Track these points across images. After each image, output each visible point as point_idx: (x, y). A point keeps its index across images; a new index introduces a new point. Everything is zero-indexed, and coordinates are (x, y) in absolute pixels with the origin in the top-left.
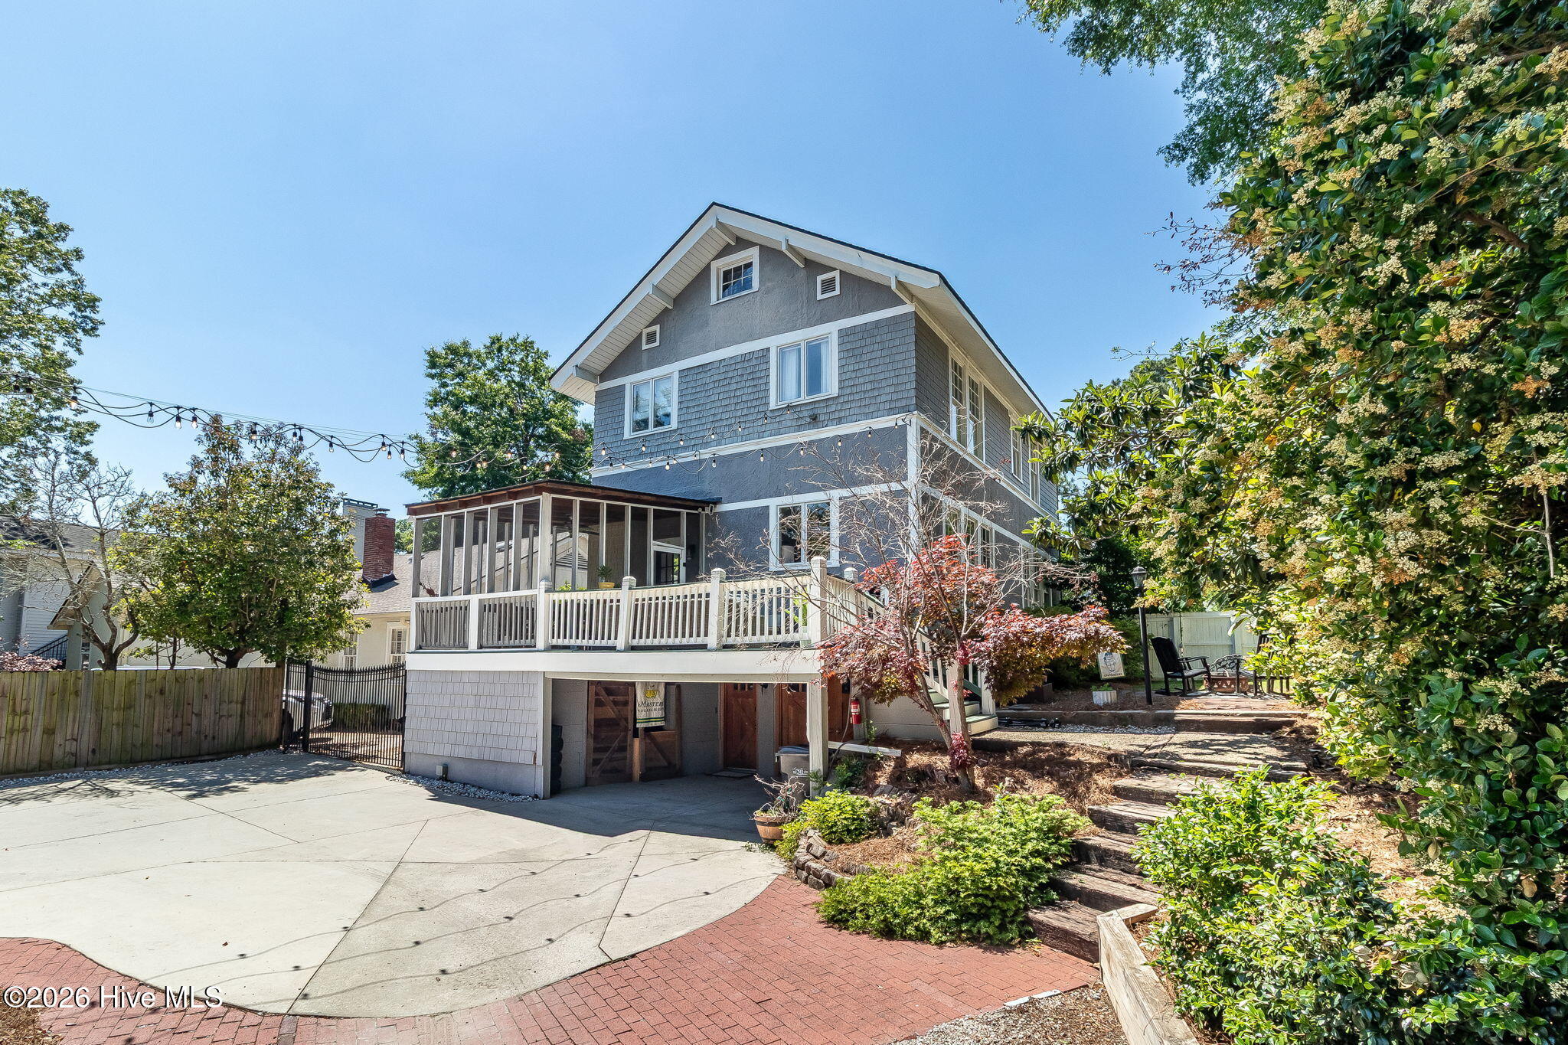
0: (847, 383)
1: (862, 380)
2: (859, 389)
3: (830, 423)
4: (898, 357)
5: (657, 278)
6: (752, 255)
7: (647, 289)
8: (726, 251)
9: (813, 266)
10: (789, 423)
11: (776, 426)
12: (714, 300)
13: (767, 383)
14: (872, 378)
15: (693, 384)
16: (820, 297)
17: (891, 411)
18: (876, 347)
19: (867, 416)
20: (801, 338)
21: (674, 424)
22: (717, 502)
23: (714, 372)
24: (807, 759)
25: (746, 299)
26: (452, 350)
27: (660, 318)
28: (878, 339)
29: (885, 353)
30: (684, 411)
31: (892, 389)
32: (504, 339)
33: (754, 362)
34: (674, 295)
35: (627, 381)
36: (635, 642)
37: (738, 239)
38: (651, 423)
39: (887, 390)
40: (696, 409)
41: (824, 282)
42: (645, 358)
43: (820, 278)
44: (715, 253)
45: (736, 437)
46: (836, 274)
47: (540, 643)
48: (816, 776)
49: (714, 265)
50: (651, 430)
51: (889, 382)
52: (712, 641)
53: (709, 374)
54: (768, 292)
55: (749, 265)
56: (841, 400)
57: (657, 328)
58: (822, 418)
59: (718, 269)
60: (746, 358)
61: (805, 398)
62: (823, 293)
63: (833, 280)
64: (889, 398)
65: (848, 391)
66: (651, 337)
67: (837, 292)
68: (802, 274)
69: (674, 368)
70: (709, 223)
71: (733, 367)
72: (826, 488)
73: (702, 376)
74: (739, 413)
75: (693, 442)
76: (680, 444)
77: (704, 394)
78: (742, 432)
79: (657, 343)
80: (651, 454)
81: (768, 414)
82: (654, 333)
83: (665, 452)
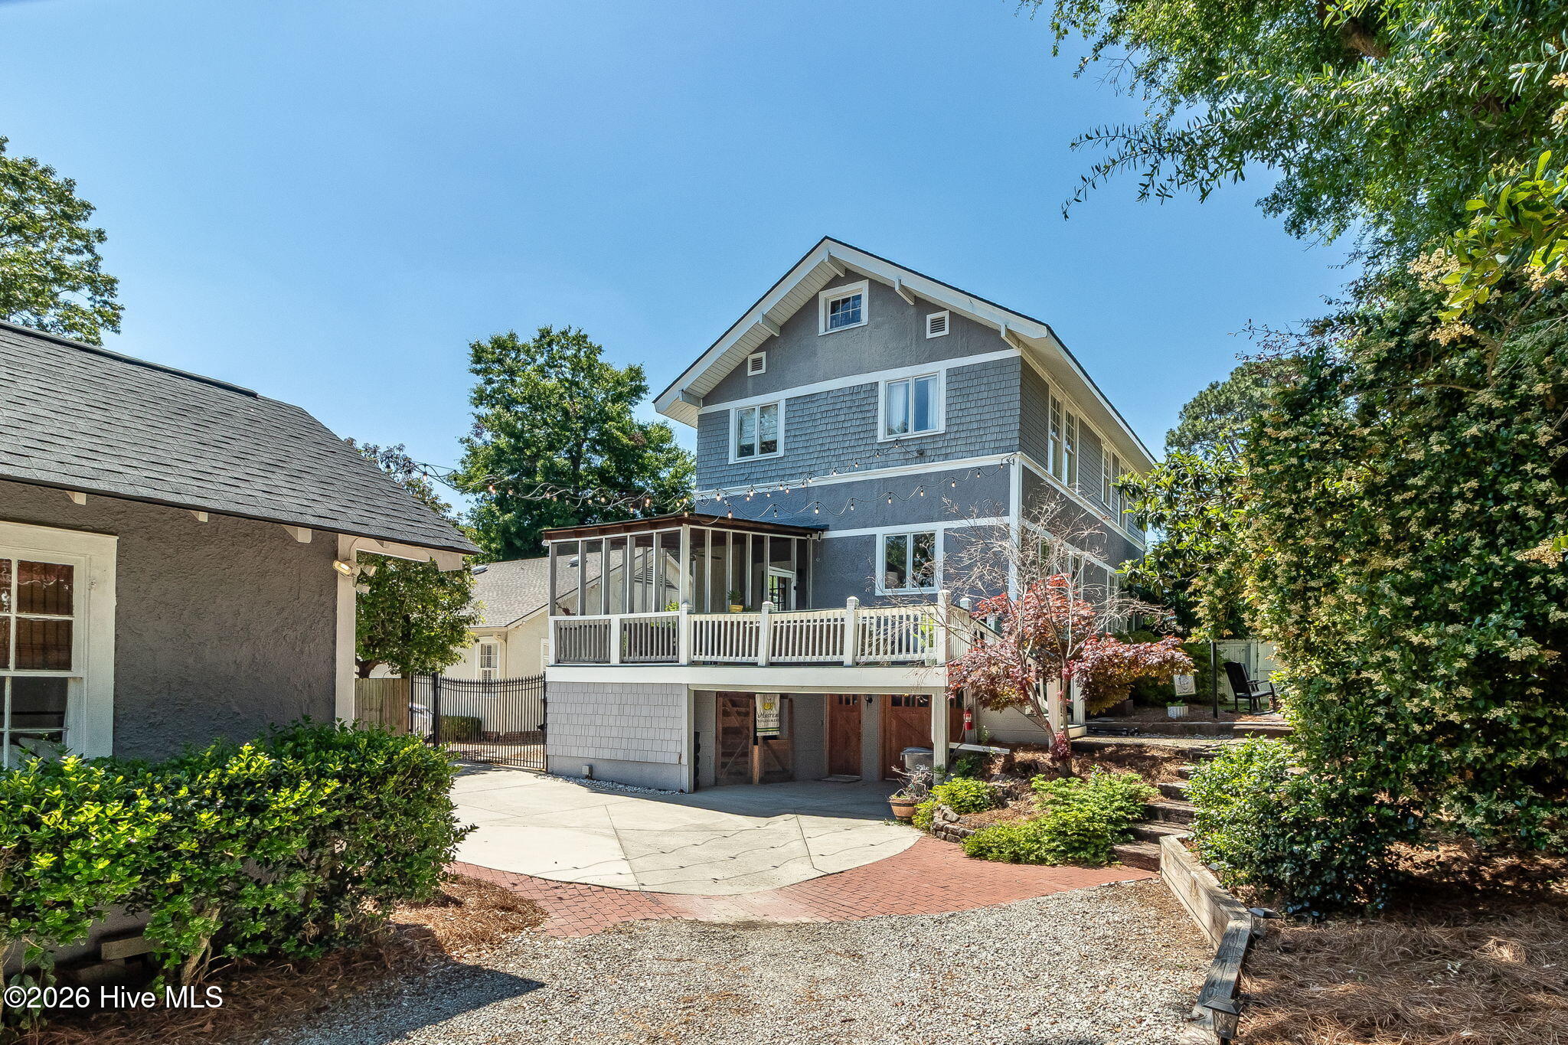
0: (953, 421)
1: (968, 419)
2: (965, 427)
3: (936, 458)
4: (1003, 400)
5: (766, 307)
6: (862, 288)
7: (756, 317)
8: (835, 282)
9: (924, 305)
10: (896, 457)
11: (883, 458)
12: (822, 331)
13: (875, 417)
14: (978, 417)
15: (800, 413)
16: (929, 335)
17: (996, 450)
18: (983, 388)
19: (973, 454)
20: (909, 375)
21: (781, 451)
22: (825, 528)
23: (820, 402)
24: (931, 758)
25: (855, 332)
26: (498, 343)
27: (767, 345)
28: (985, 380)
29: (991, 394)
30: (791, 439)
31: (997, 429)
32: (555, 332)
33: (863, 395)
34: (781, 323)
35: (733, 406)
36: (775, 659)
37: (847, 271)
38: (757, 449)
39: (993, 430)
40: (803, 438)
41: (933, 321)
42: (750, 385)
43: (929, 317)
44: (824, 283)
45: (842, 468)
46: (946, 315)
47: (683, 658)
48: (939, 769)
49: (823, 295)
50: (758, 456)
51: (995, 422)
52: (847, 658)
53: (817, 404)
54: (877, 327)
55: (859, 297)
56: (948, 437)
57: (763, 355)
58: (929, 453)
59: (826, 300)
60: (855, 391)
61: (912, 433)
62: (932, 332)
63: (942, 320)
64: (994, 437)
65: (955, 428)
66: (757, 364)
67: (946, 332)
68: (912, 311)
69: (780, 397)
70: (821, 256)
71: (842, 398)
72: (931, 520)
73: (809, 406)
74: (847, 444)
75: (800, 471)
76: (788, 472)
77: (811, 424)
78: (849, 463)
79: (763, 370)
80: (758, 480)
81: (876, 446)
82: (761, 360)
83: (772, 479)
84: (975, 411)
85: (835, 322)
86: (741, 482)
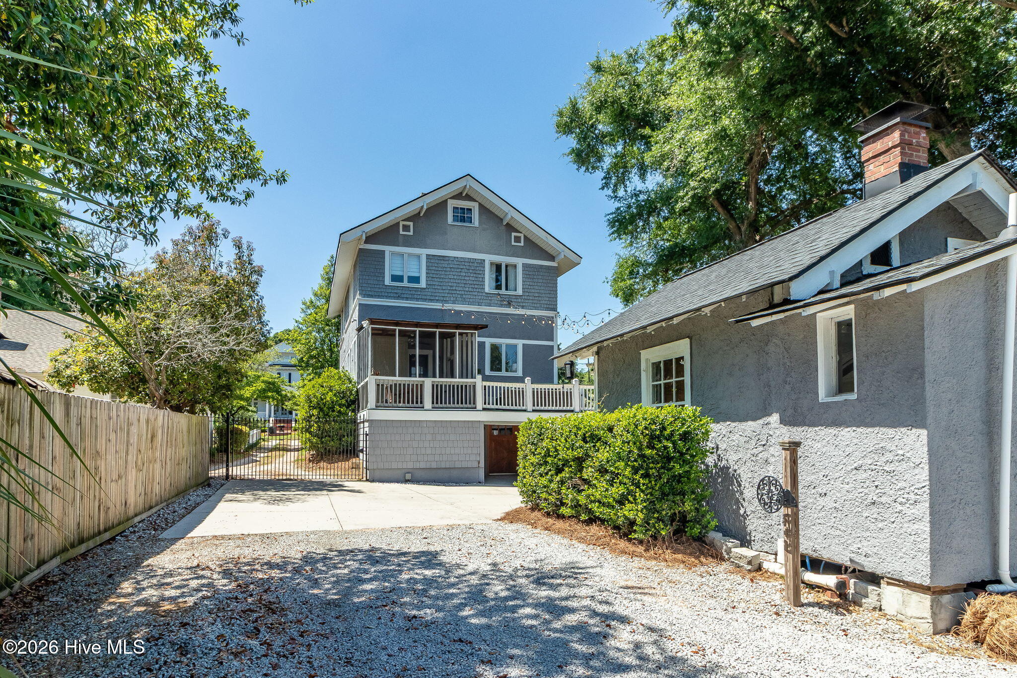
0: (526, 290)
1: (533, 291)
2: (532, 294)
3: (518, 307)
4: (549, 285)
5: (427, 200)
6: (474, 206)
7: (420, 204)
8: (457, 197)
9: (510, 228)
10: (496, 302)
11: (488, 301)
12: (449, 221)
13: (483, 278)
14: (537, 291)
15: (435, 265)
17: (548, 309)
18: (540, 277)
19: (536, 308)
20: (502, 260)
21: (423, 284)
23: (450, 262)
25: (471, 229)
27: (415, 218)
28: (541, 274)
29: (545, 281)
30: (430, 278)
31: (547, 299)
33: (476, 265)
35: (388, 249)
38: (406, 279)
39: (545, 299)
40: (438, 280)
41: (515, 237)
42: (401, 239)
43: (513, 234)
44: (452, 196)
45: (464, 301)
46: (522, 236)
49: (450, 202)
50: (405, 283)
51: (546, 295)
53: (446, 262)
54: (483, 230)
55: (472, 210)
56: (524, 297)
57: (411, 224)
58: (514, 303)
59: (452, 205)
60: (471, 260)
61: (504, 291)
64: (546, 302)
65: (527, 294)
66: (407, 228)
67: (513, 243)
68: (502, 228)
69: (424, 252)
70: (463, 183)
71: (463, 263)
72: (515, 338)
73: (442, 262)
74: (467, 289)
75: (437, 298)
76: (428, 297)
77: (443, 273)
78: (468, 300)
79: (411, 233)
80: (407, 299)
81: (484, 294)
82: (409, 226)
83: (417, 299)
84: (537, 287)
85: (455, 218)
86: (395, 298)
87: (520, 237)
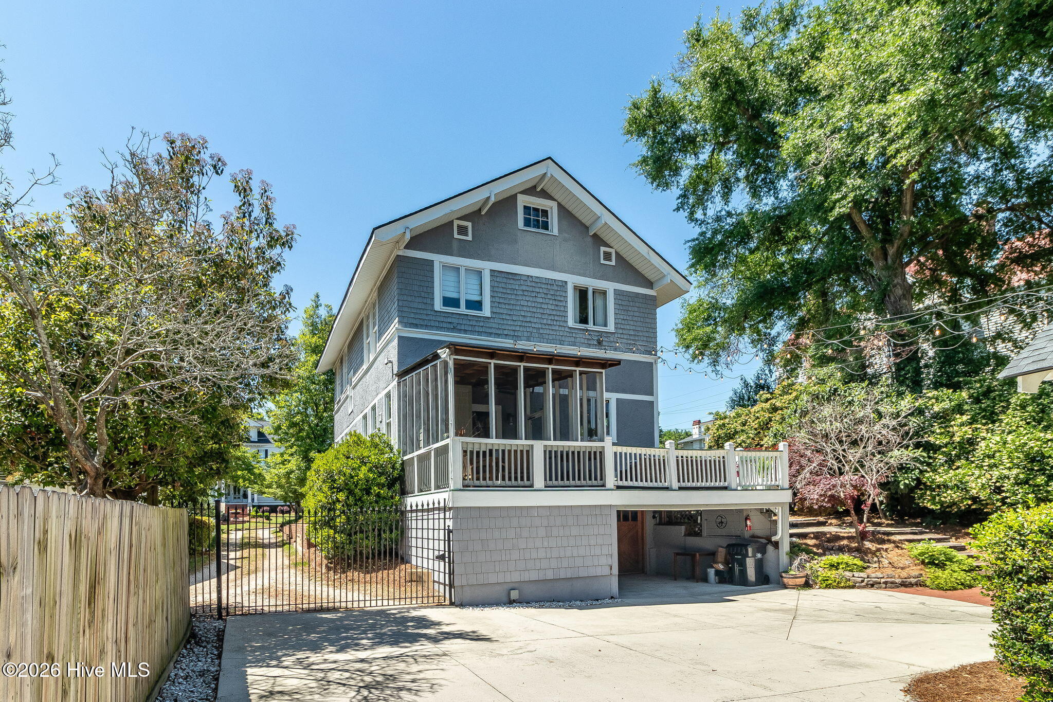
0: (618, 326)
1: (628, 327)
2: (626, 332)
3: (609, 348)
4: (647, 320)
6: (552, 207)
8: (530, 191)
9: (598, 240)
10: (582, 341)
11: (573, 339)
12: (520, 225)
13: (566, 307)
14: (633, 327)
15: (503, 285)
17: (645, 352)
18: (636, 309)
19: (632, 351)
20: (588, 284)
21: (487, 311)
23: (522, 283)
25: (548, 238)
27: (471, 218)
28: (637, 305)
29: (641, 315)
30: (495, 304)
31: (645, 339)
33: (556, 288)
35: (437, 259)
38: (463, 304)
39: (643, 338)
40: (507, 307)
41: (605, 253)
42: (456, 246)
43: (602, 249)
44: (523, 189)
45: (542, 338)
46: (612, 251)
49: (520, 198)
50: (463, 310)
51: (644, 334)
53: (518, 282)
54: (565, 240)
56: (616, 335)
57: (469, 225)
58: (604, 343)
59: (522, 202)
60: (549, 282)
61: (592, 326)
62: (604, 259)
64: (643, 343)
65: (621, 331)
66: (463, 230)
67: (602, 261)
68: (590, 240)
69: (487, 266)
71: (539, 285)
72: (607, 390)
73: (512, 282)
74: (545, 321)
75: (506, 332)
76: (494, 331)
77: (513, 297)
78: (547, 337)
79: (470, 238)
80: (465, 331)
81: (567, 329)
82: (466, 228)
83: (480, 333)
84: (632, 323)
85: (527, 223)
86: (448, 330)
87: (610, 254)
